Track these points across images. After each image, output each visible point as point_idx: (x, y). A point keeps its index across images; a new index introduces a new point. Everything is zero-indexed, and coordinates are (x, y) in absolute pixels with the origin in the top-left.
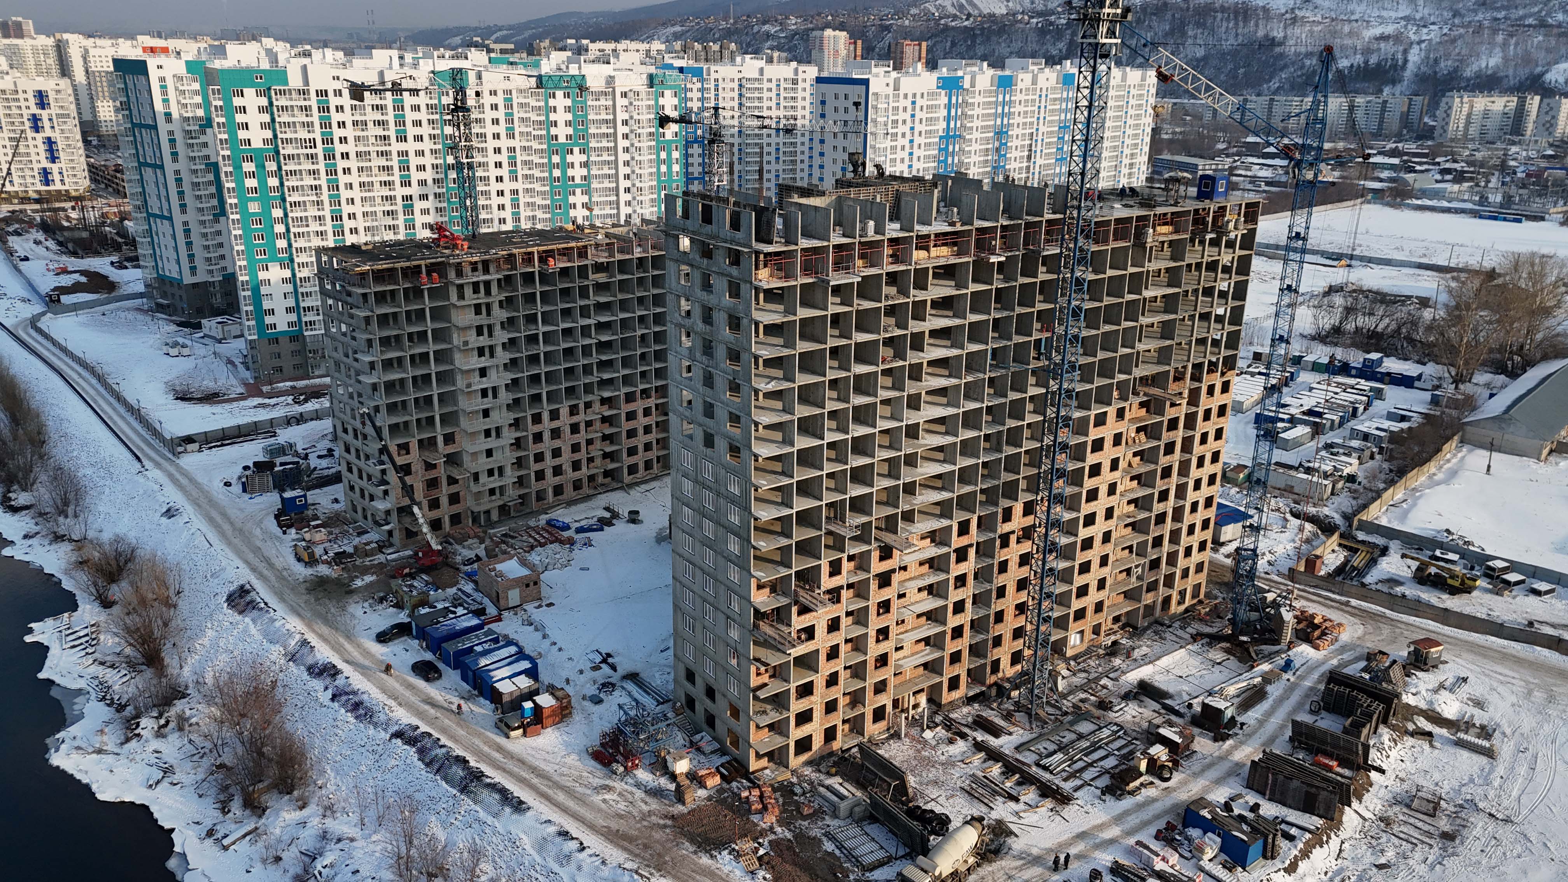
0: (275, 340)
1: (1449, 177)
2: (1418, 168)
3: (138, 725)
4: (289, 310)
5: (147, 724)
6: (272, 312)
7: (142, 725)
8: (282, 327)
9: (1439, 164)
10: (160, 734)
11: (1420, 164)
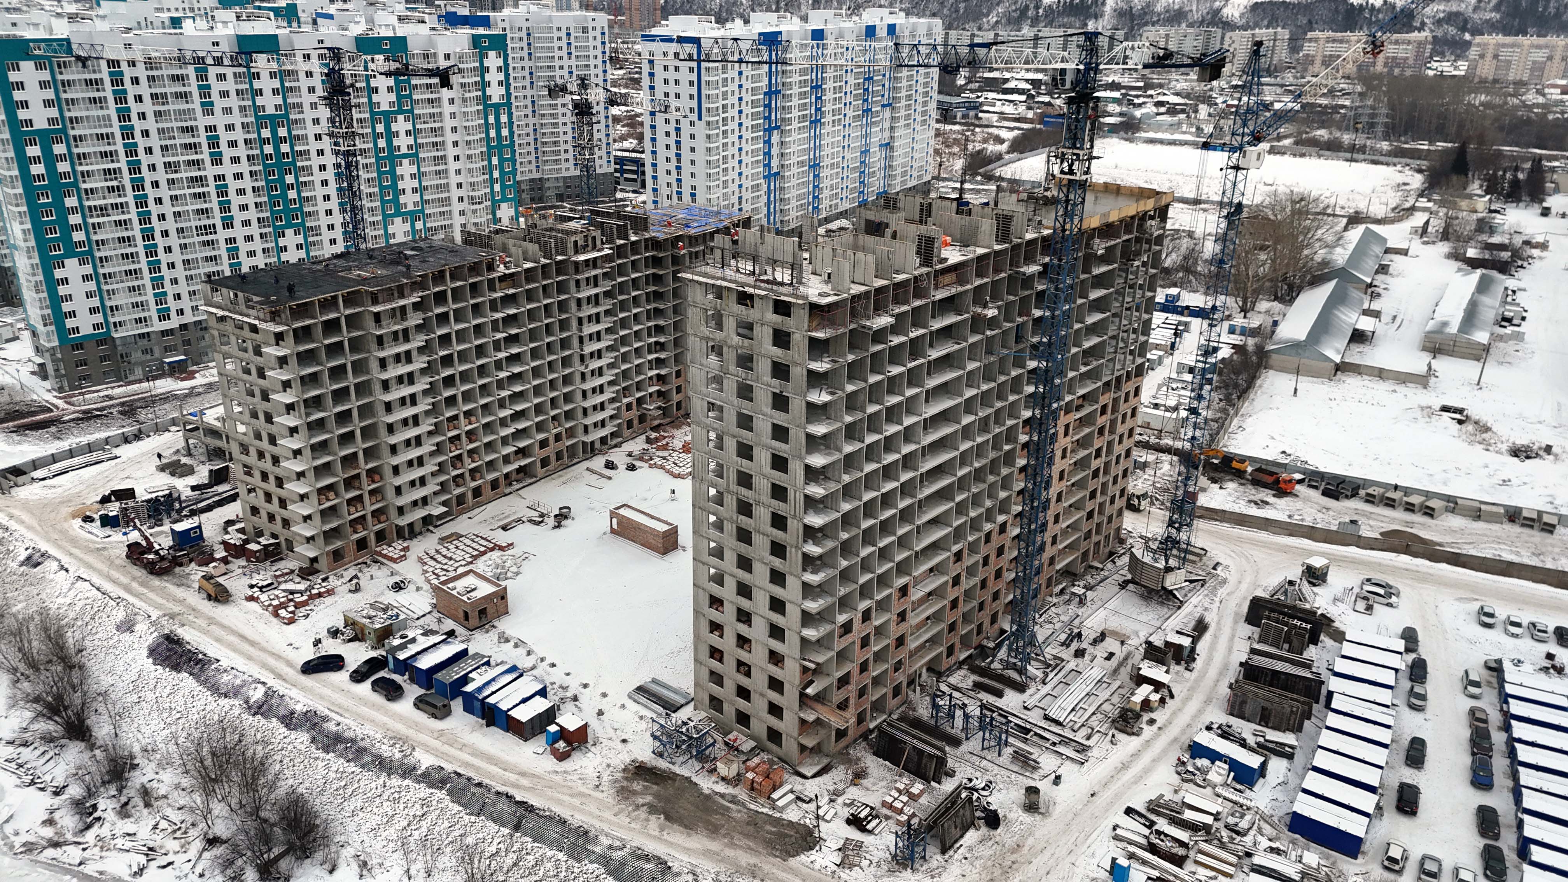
0: (78, 345)
1: (1163, 110)
2: (1136, 101)
3: (95, 807)
4: (93, 311)
5: (106, 805)
6: (72, 314)
7: (101, 806)
8: (86, 329)
9: (1151, 96)
10: (124, 811)
11: (1138, 96)
